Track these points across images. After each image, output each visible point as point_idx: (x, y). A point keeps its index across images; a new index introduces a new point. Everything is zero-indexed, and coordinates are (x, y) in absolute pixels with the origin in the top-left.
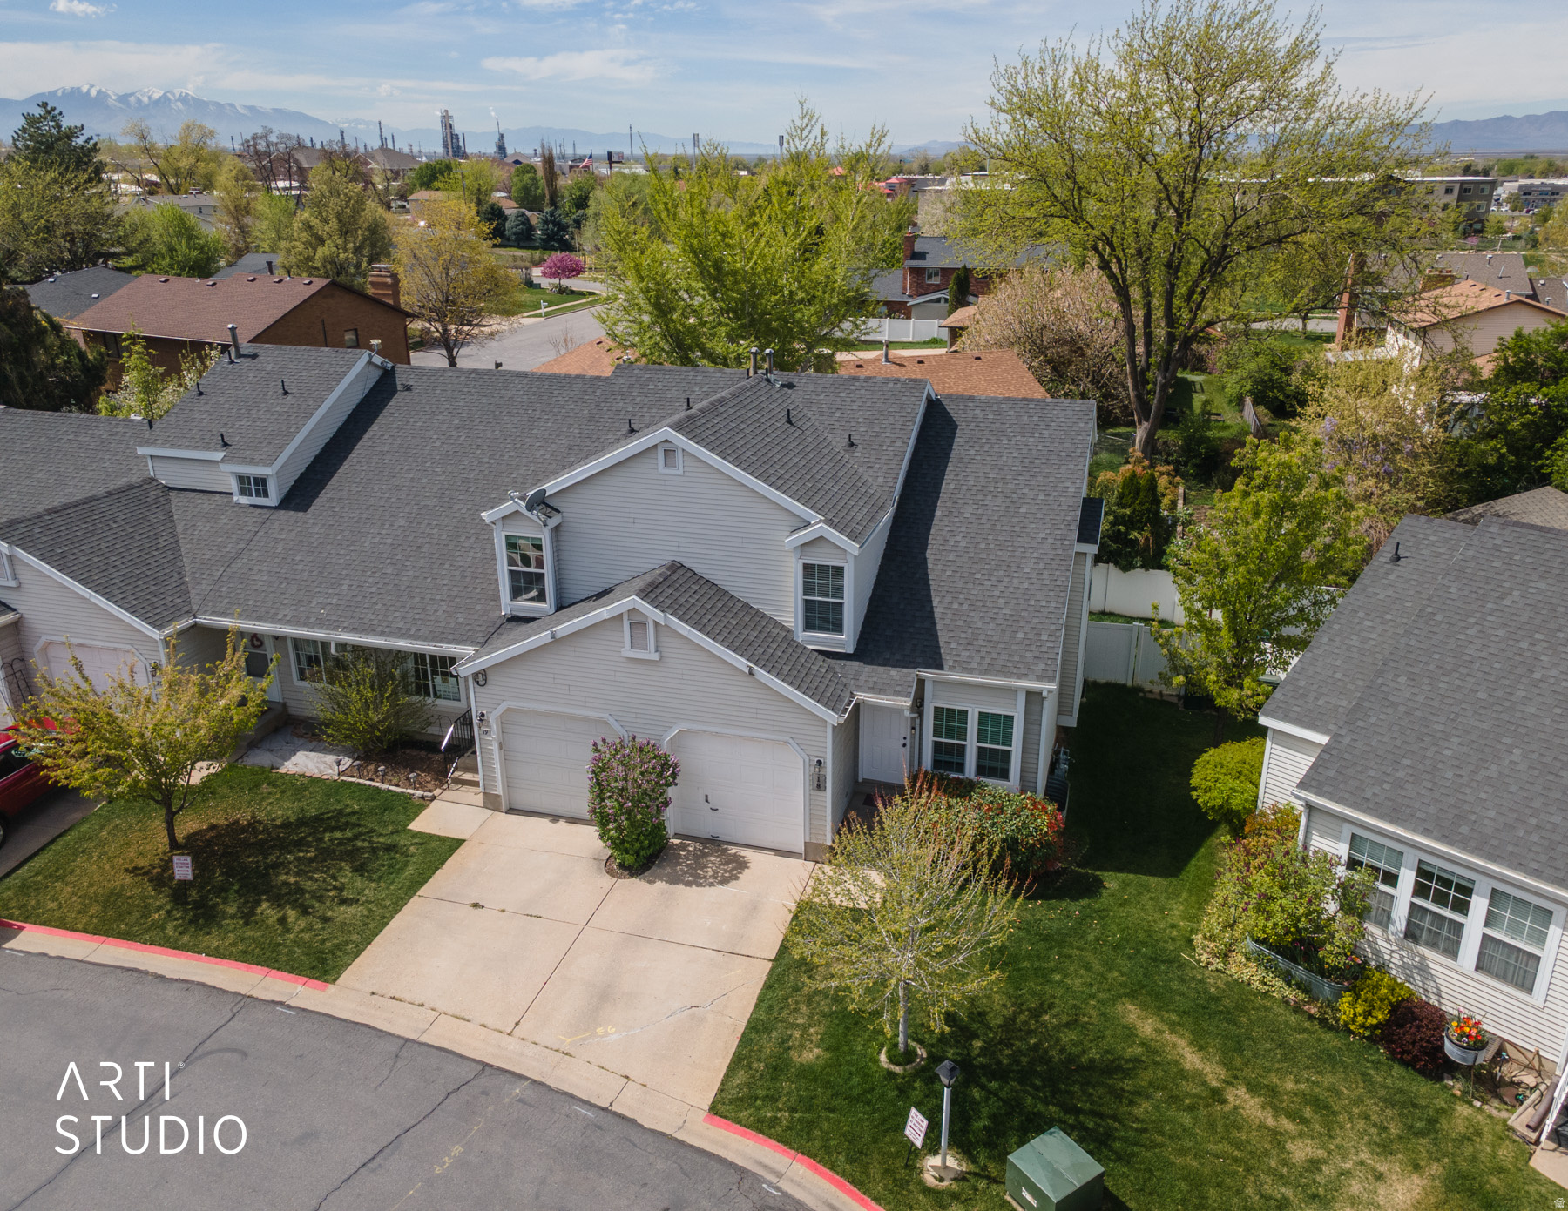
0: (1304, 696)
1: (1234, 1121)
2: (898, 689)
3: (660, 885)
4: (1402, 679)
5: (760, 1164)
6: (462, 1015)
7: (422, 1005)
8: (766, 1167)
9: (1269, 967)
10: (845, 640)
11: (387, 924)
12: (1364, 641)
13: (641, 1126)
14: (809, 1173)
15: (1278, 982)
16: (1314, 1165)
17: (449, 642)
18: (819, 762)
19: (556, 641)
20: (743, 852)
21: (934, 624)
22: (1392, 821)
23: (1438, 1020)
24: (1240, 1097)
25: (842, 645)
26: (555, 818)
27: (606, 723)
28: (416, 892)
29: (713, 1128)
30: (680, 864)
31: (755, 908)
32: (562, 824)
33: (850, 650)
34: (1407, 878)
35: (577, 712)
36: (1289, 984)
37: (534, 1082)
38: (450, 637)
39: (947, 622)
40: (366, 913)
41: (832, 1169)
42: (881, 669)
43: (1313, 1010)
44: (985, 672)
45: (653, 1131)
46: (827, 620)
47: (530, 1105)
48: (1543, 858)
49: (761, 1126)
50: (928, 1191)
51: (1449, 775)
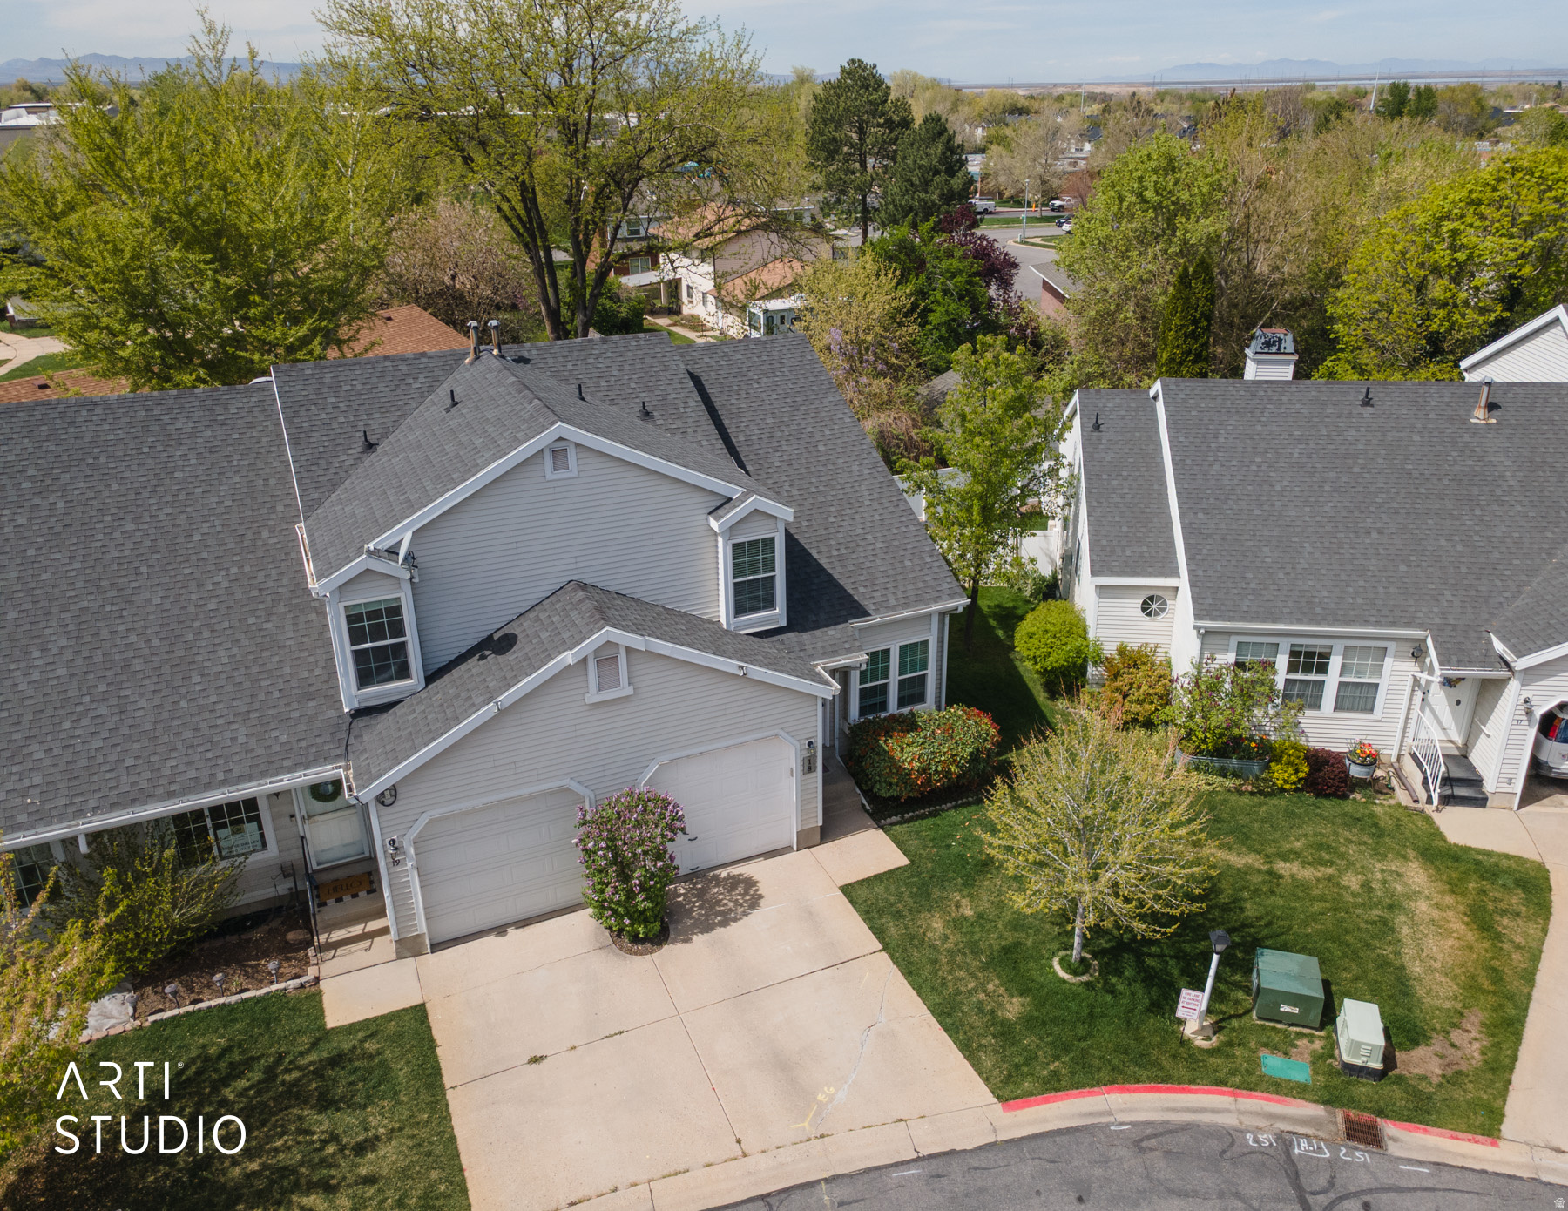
0: (1113, 551)
1: (1301, 888)
2: (847, 646)
3: (699, 939)
4: (1200, 515)
5: (1085, 1115)
6: (672, 1170)
7: (615, 1190)
8: (1092, 1114)
9: (1207, 770)
10: (777, 614)
11: (453, 1139)
12: (1123, 496)
13: (964, 1151)
14: (1126, 1096)
15: (1217, 779)
16: (1366, 886)
17: (290, 770)
18: (810, 744)
19: (502, 713)
20: (736, 870)
21: (830, 575)
22: (1274, 621)
23: (1338, 759)
24: (1282, 867)
25: (775, 619)
26: (500, 930)
27: (568, 790)
28: (442, 1086)
29: (1018, 1112)
30: (691, 910)
31: (810, 913)
32: (513, 933)
33: (784, 623)
34: (1282, 661)
35: (527, 791)
36: (1225, 776)
37: (826, 1180)
38: (286, 763)
39: (839, 569)
40: (410, 1143)
41: (1138, 1082)
42: (818, 632)
43: (1249, 788)
44: (906, 606)
45: (980, 1148)
46: (757, 598)
47: (857, 1201)
48: (1374, 612)
49: (1053, 1086)
50: (1212, 1052)
51: (1281, 575)
